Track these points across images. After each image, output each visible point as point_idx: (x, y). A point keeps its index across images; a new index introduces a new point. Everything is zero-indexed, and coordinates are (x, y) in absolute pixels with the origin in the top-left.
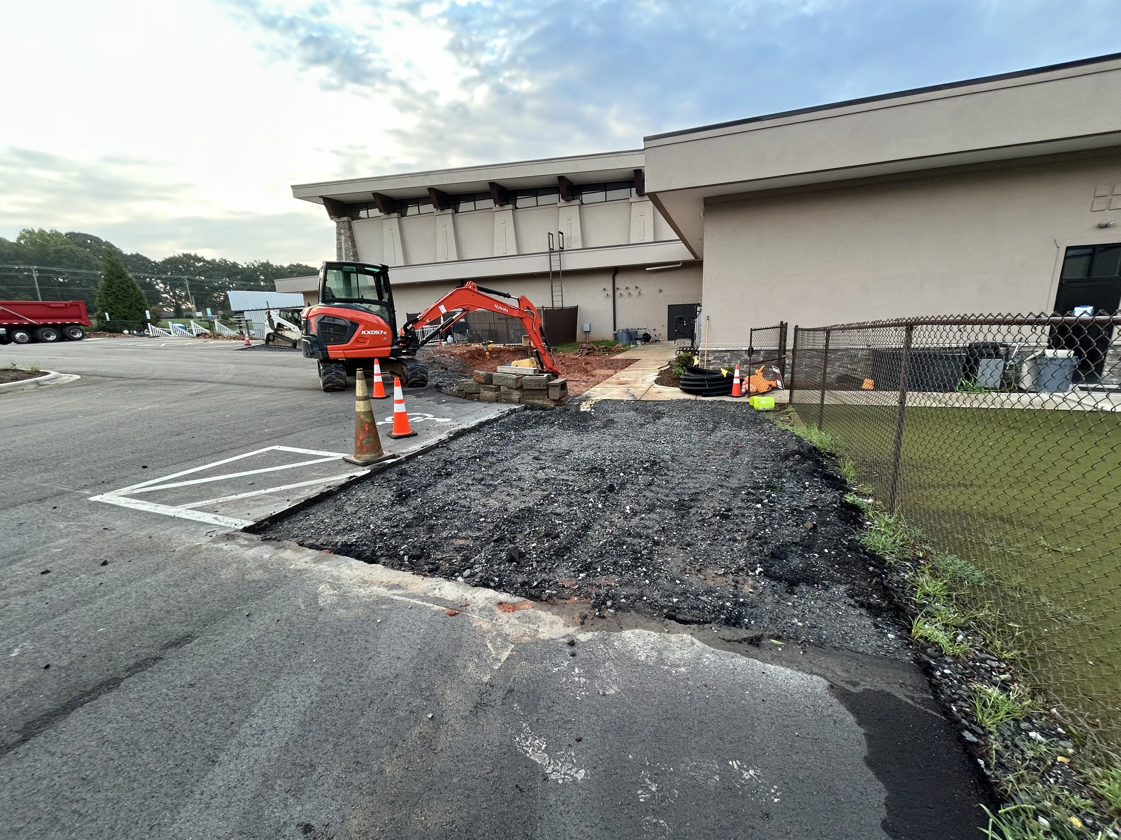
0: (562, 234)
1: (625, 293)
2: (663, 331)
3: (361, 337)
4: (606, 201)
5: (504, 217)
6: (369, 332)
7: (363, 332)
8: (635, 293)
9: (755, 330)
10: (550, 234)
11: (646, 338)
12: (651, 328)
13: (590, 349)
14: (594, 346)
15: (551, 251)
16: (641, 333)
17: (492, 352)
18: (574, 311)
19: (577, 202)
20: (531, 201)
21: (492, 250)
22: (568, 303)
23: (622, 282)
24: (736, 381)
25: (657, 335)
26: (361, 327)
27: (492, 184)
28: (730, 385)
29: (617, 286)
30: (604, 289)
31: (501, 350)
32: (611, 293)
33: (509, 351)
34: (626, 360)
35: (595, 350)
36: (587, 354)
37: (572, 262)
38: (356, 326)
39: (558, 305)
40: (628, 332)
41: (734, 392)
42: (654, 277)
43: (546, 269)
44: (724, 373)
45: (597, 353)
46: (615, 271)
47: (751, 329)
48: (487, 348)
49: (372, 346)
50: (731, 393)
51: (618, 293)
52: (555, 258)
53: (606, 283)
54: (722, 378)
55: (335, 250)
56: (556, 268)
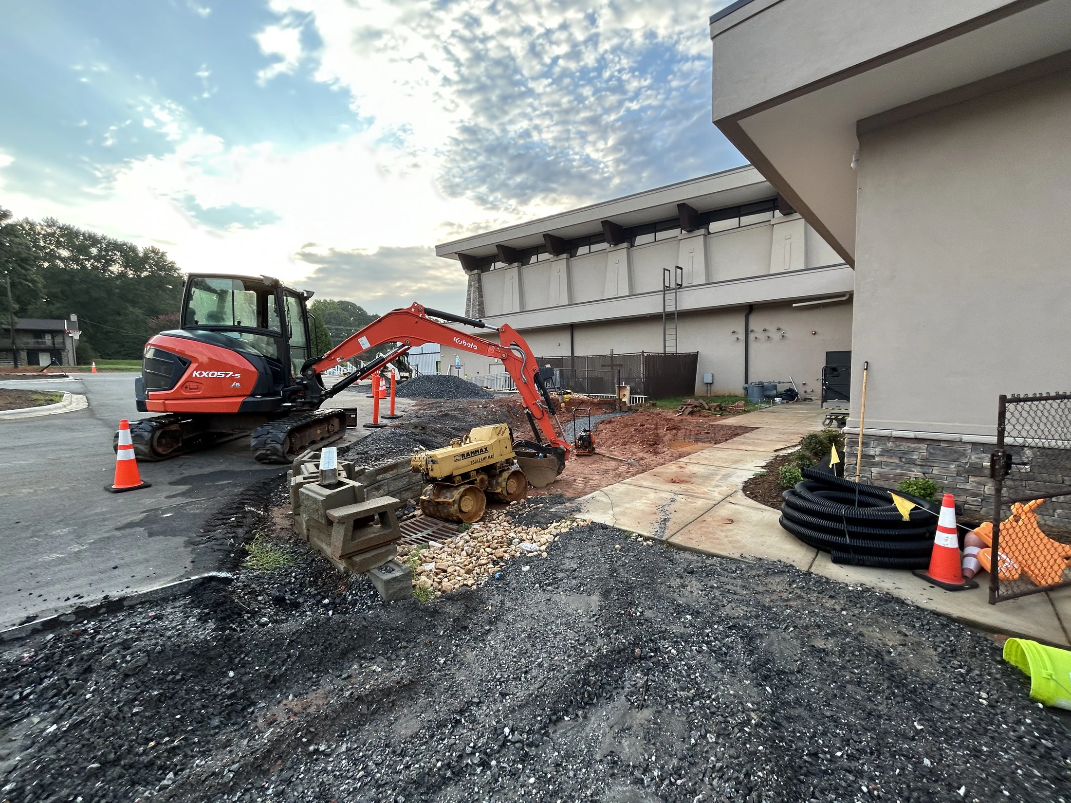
0: (681, 269)
1: (762, 336)
2: (816, 386)
3: (190, 379)
4: (740, 227)
5: (618, 256)
6: (205, 374)
7: (196, 374)
8: (776, 336)
9: (1017, 400)
10: (665, 269)
11: (790, 396)
12: (800, 382)
13: (696, 407)
14: (704, 403)
15: (666, 289)
16: (781, 388)
17: (571, 403)
18: (693, 359)
19: (702, 231)
20: (649, 238)
21: (603, 292)
22: (685, 348)
23: (757, 323)
24: (945, 540)
25: (809, 391)
26: (194, 366)
27: (606, 223)
28: (923, 545)
29: (751, 327)
30: (734, 332)
31: (582, 402)
32: (742, 337)
33: (592, 403)
34: (736, 427)
35: (704, 408)
36: (691, 413)
37: (690, 301)
38: (184, 364)
39: (670, 350)
40: (762, 386)
41: (938, 567)
42: (805, 315)
43: (660, 310)
44: (904, 507)
45: (705, 412)
46: (749, 309)
47: (1003, 400)
48: (562, 399)
49: (208, 395)
50: (926, 567)
51: (752, 336)
52: (670, 296)
53: (737, 324)
54: (896, 521)
55: (465, 300)
56: (670, 308)
